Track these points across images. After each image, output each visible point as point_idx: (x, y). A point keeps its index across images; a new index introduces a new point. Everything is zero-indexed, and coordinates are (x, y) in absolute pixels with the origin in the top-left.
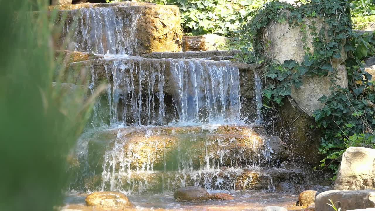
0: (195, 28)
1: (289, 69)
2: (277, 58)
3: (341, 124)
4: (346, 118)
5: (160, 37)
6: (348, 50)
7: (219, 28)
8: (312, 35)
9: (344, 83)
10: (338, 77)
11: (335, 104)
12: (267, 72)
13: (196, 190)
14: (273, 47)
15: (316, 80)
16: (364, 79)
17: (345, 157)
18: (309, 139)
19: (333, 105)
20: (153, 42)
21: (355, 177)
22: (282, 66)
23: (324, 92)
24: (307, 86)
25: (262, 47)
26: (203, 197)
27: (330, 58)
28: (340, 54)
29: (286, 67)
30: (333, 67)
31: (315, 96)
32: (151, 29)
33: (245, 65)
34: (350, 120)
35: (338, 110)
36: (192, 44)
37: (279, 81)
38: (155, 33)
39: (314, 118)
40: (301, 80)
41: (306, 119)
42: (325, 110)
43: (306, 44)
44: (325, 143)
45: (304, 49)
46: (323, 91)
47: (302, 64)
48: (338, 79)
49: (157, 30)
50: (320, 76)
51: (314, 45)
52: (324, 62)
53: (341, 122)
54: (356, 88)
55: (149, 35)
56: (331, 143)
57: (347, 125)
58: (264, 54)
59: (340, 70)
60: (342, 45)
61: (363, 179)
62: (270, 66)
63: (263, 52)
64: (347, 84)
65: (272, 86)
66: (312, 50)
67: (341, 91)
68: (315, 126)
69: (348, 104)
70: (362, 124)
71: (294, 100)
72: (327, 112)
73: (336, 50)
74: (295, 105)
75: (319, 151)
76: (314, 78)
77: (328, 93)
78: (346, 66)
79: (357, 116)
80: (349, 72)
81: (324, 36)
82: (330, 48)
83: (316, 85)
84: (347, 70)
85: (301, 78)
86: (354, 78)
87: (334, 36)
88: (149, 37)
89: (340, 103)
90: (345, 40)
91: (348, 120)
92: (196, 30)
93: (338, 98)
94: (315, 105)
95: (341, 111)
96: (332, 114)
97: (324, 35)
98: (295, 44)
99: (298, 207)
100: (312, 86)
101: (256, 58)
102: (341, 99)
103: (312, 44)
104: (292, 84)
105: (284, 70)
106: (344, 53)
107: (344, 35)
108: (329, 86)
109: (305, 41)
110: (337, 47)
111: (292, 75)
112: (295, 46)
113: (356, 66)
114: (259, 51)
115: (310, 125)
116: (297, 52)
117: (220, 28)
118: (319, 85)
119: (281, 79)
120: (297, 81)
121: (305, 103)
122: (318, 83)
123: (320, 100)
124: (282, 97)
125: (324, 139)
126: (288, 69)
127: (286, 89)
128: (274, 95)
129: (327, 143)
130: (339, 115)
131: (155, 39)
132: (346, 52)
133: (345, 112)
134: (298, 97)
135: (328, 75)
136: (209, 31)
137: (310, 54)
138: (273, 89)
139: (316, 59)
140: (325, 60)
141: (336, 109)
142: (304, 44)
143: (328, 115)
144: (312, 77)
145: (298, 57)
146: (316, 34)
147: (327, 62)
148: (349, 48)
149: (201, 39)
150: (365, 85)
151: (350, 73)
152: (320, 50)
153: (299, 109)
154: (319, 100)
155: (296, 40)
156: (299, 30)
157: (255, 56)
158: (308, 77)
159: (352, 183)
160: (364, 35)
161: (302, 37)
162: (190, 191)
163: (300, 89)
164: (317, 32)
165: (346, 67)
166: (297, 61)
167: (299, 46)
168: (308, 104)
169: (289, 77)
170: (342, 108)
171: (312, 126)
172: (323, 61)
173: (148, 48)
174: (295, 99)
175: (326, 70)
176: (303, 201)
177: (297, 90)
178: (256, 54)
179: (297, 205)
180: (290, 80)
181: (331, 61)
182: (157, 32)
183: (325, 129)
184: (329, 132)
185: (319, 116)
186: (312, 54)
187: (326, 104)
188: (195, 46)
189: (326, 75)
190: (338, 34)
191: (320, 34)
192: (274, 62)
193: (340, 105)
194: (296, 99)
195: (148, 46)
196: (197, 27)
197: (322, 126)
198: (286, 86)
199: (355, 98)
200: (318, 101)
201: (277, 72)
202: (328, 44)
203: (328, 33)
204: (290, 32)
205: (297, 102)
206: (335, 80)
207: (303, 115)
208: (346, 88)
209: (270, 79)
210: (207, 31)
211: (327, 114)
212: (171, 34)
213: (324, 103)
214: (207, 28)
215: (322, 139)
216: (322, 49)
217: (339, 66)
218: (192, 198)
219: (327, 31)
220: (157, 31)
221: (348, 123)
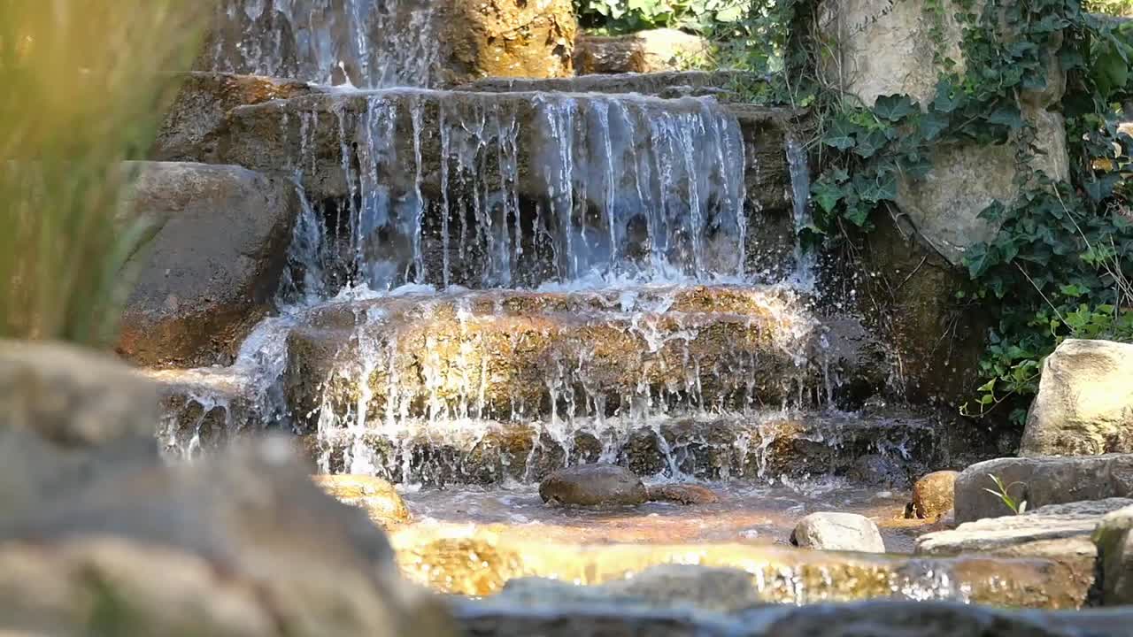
0: (617, 14)
1: (892, 123)
2: (854, 90)
3: (1049, 288)
4: (1062, 268)
5: (506, 36)
6: (1068, 66)
7: (687, 13)
8: (960, 22)
9: (1056, 166)
10: (1039, 147)
11: (1030, 228)
12: (825, 130)
13: (606, 475)
14: (842, 56)
15: (971, 156)
16: (1118, 153)
17: (1050, 369)
18: (951, 331)
19: (1024, 231)
20: (485, 51)
21: (1079, 428)
22: (871, 113)
23: (996, 191)
24: (945, 174)
25: (811, 55)
26: (626, 496)
27: (1014, 89)
28: (1045, 76)
29: (884, 115)
30: (1022, 117)
31: (969, 204)
32: (481, 11)
33: (760, 109)
34: (1075, 276)
35: (1039, 245)
36: (605, 58)
37: (861, 157)
38: (494, 23)
39: (966, 270)
40: (928, 155)
41: (941, 275)
42: (999, 245)
43: (943, 48)
44: (999, 344)
45: (936, 62)
46: (994, 191)
47: (931, 106)
48: (1038, 151)
49: (500, 13)
50: (985, 143)
51: (965, 51)
52: (997, 100)
53: (1048, 283)
54: (1094, 181)
55: (475, 30)
56: (1017, 344)
57: (1065, 290)
58: (816, 78)
59: (1044, 124)
60: (1051, 52)
61: (1104, 436)
62: (832, 113)
63: (814, 73)
64: (1066, 170)
65: (841, 173)
66: (960, 64)
67: (1049, 188)
68: (969, 293)
69: (1067, 228)
70: (1109, 288)
71: (906, 217)
72: (1005, 251)
73: (1031, 66)
74: (910, 231)
75: (982, 369)
76: (967, 151)
77: (1010, 198)
78: (1064, 115)
79: (1095, 261)
80: (1073, 134)
81: (995, 24)
82: (1014, 58)
83: (971, 172)
84: (1067, 127)
85: (927, 150)
86: (1088, 150)
87: (1026, 22)
88: (476, 35)
89: (1046, 224)
90: (1061, 36)
91: (1070, 276)
92: (619, 20)
93: (1039, 210)
94: (969, 232)
95: (1049, 248)
96: (1021, 257)
97: (995, 22)
98: (910, 47)
99: (910, 520)
100: (961, 174)
101: (793, 90)
102: (1048, 213)
103: (961, 48)
104: (899, 168)
105: (875, 125)
106: (1058, 76)
107: (1057, 20)
108: (1011, 174)
109: (940, 40)
110: (1037, 58)
111: (901, 140)
112: (909, 55)
113: (1092, 115)
114: (801, 71)
115: (955, 292)
116: (916, 72)
117: (691, 13)
118: (980, 169)
119: (866, 151)
120: (914, 156)
121: (939, 223)
122: (980, 164)
123: (985, 216)
124: (870, 206)
125: (997, 332)
126: (888, 123)
127: (881, 184)
128: (846, 201)
129: (1004, 343)
130: (1040, 259)
131: (491, 40)
132: (1061, 72)
133: (1058, 251)
134: (917, 206)
135: (1009, 141)
136: (657, 23)
137: (955, 77)
138: (842, 181)
139: (971, 91)
140: (999, 93)
141: (1032, 241)
142: (935, 48)
143: (1008, 261)
144: (961, 148)
145: (919, 86)
146: (972, 18)
147: (1005, 100)
148: (1071, 60)
149: (633, 45)
150: (1121, 171)
151: (1075, 136)
152: (985, 66)
153: (921, 242)
154: (983, 214)
155: (912, 35)
156: (919, 7)
157: (791, 84)
158: (950, 145)
159: (1073, 447)
160: (1121, 28)
161: (929, 27)
162: (589, 477)
163: (925, 181)
164: (974, 13)
165: (1063, 120)
166: (913, 97)
167: (922, 52)
168: (948, 228)
169: (891, 148)
170: (1052, 239)
171: (960, 294)
172: (991, 99)
173: (471, 68)
174: (912, 214)
175: (1003, 125)
176: (927, 502)
177: (916, 184)
178: (792, 77)
179: (907, 516)
180: (895, 155)
181: (1017, 97)
182: (500, 21)
183: (999, 302)
184: (1012, 312)
185: (980, 262)
186: (962, 79)
187: (1002, 229)
188: (613, 63)
189: (1003, 142)
190: (1038, 17)
191: (983, 18)
192: (847, 101)
193: (1046, 229)
194: (914, 212)
195: (471, 63)
196: (623, 12)
197: (991, 292)
198: (881, 173)
199: (1090, 211)
200: (978, 217)
201: (857, 131)
202: (1007, 48)
203: (1006, 13)
204: (894, 10)
205: (914, 220)
206: (1030, 156)
207: (933, 257)
208: (1062, 181)
209: (834, 150)
210: (653, 22)
211: (1005, 258)
212: (541, 26)
213: (997, 225)
214: (652, 15)
215: (992, 334)
216: (989, 64)
217: (1042, 114)
218: (594, 499)
219: (1003, 11)
220: (498, 17)
221: (1067, 284)
